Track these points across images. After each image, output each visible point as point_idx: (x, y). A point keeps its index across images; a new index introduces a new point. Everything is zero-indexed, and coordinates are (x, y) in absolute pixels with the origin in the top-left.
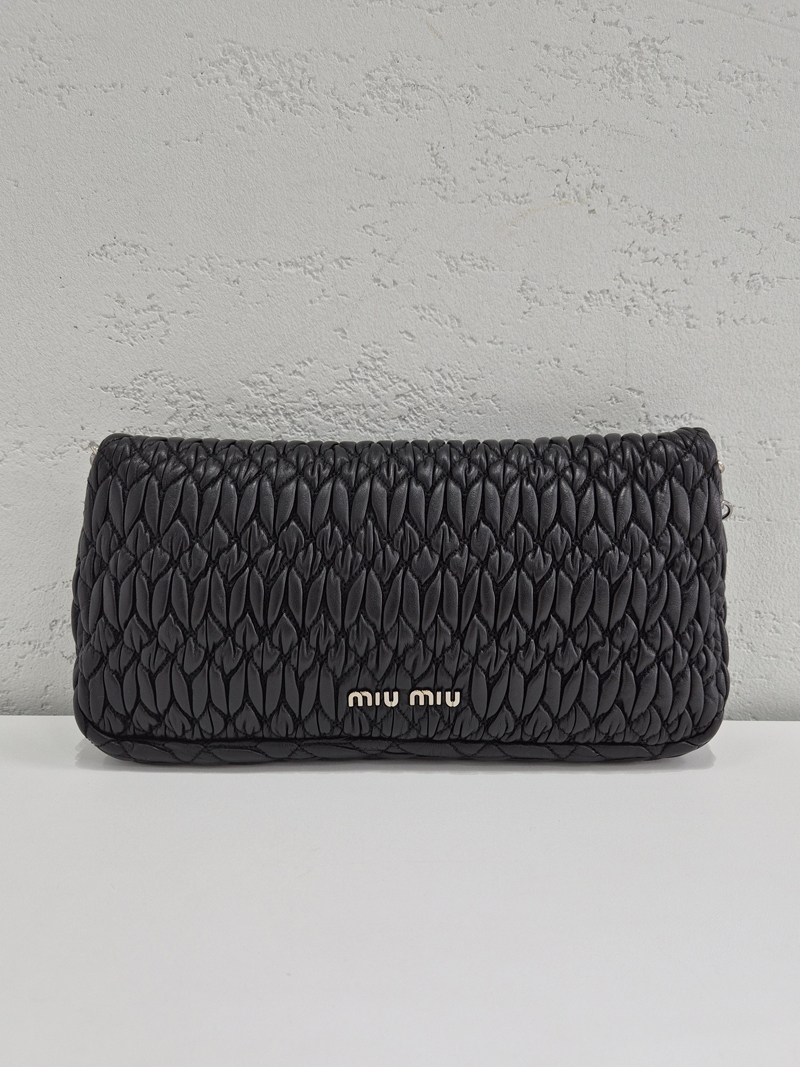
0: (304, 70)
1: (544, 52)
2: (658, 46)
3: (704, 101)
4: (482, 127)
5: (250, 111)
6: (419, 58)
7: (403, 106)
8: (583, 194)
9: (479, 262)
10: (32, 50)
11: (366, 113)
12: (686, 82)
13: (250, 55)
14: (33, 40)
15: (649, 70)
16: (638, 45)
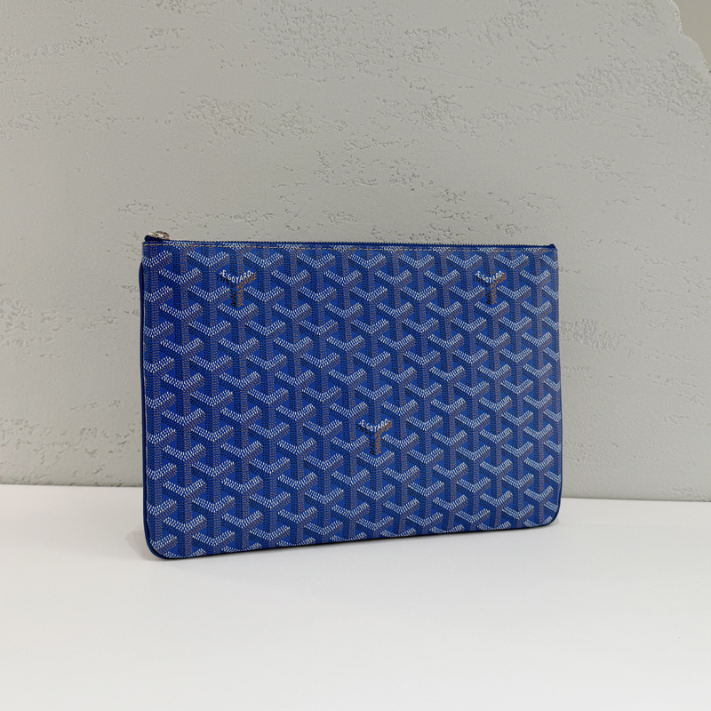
0: (247, 112)
1: (383, 103)
2: (448, 100)
3: (475, 130)
4: (348, 143)
5: (216, 133)
6: (312, 106)
7: (303, 132)
8: (407, 180)
9: (347, 217)
10: (93, 99)
11: (282, 135)
12: (464, 120)
13: (216, 103)
14: (94, 94)
15: (443, 113)
16: (436, 100)
